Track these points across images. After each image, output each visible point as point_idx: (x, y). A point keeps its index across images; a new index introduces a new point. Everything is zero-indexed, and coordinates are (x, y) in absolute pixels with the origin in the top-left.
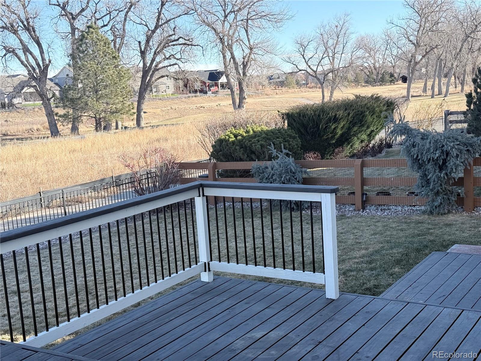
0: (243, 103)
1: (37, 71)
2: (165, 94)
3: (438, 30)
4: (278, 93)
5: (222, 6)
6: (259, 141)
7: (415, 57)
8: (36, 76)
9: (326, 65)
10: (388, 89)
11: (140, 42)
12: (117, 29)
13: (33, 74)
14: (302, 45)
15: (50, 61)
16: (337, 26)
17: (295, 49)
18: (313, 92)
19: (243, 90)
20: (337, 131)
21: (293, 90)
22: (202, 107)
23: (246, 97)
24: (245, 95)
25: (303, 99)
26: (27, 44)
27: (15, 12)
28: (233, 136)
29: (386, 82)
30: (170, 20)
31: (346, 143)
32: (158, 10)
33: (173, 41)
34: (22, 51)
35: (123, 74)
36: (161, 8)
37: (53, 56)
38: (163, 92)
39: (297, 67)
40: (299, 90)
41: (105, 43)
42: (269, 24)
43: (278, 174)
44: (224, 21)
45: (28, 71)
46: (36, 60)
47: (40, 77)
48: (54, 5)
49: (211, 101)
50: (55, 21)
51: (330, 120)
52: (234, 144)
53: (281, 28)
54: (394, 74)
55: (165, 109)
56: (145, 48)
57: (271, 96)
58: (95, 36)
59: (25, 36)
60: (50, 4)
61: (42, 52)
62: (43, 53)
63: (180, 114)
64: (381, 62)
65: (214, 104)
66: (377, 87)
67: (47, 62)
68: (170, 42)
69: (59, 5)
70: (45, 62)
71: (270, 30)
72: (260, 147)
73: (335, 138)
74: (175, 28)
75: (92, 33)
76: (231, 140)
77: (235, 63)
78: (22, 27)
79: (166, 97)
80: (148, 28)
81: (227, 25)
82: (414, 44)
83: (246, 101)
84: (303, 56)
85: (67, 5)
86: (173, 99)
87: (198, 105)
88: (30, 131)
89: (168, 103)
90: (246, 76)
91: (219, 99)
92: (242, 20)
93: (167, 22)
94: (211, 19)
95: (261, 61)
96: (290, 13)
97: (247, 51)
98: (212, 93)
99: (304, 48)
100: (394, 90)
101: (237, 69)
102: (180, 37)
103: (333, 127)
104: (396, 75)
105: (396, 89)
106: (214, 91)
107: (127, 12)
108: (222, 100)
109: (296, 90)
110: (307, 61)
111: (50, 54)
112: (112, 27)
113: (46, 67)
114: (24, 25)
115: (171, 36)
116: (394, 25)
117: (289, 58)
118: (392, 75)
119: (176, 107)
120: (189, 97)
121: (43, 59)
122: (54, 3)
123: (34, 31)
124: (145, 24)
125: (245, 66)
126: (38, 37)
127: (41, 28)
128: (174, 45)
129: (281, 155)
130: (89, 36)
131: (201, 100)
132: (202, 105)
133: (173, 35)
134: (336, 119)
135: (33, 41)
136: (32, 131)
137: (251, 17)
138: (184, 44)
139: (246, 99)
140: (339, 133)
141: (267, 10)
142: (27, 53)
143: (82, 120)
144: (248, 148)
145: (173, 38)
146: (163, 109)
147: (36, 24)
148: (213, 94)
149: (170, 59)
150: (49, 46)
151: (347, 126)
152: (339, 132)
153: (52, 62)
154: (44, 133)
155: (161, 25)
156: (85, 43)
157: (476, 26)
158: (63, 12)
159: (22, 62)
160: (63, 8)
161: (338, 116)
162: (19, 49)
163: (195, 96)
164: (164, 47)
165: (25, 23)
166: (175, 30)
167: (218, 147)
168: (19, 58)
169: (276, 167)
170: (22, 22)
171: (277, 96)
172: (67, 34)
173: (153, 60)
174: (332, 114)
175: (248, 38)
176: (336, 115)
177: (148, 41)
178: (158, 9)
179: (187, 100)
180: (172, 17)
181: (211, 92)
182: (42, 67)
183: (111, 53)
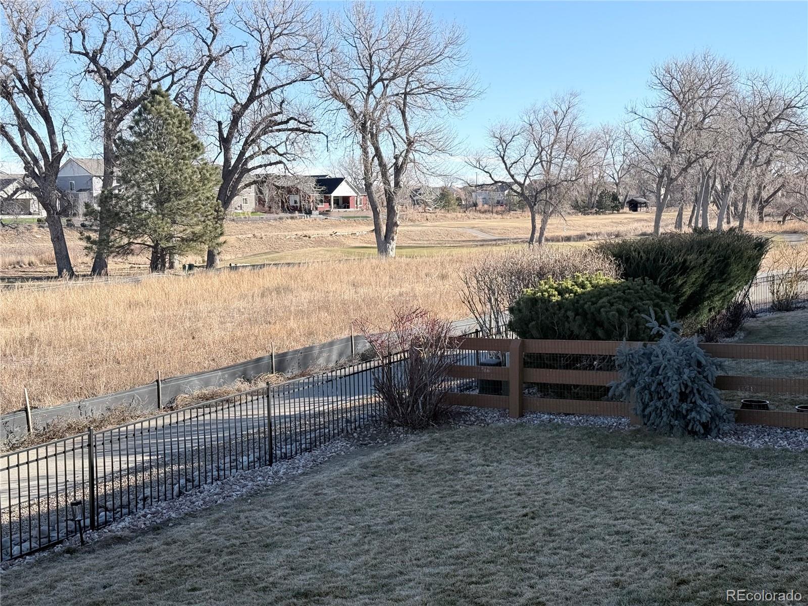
0: (393, 232)
1: (42, 163)
2: (241, 211)
3: (709, 127)
4: (429, 218)
5: (365, 70)
6: (612, 305)
7: (669, 170)
8: (38, 173)
9: (537, 175)
10: (610, 220)
11: (220, 123)
12: (187, 99)
13: (33, 169)
14: (501, 140)
15: (65, 148)
16: (556, 113)
17: (490, 147)
18: (487, 219)
19: (395, 211)
20: (685, 290)
21: (454, 215)
22: (306, 236)
23: (398, 223)
24: (397, 219)
25: (474, 230)
26: (26, 116)
27: (9, 61)
28: (556, 293)
29: (606, 209)
30: (275, 89)
31: (692, 311)
32: (255, 72)
33: (279, 124)
34: (16, 128)
35: (208, 175)
36: (261, 69)
37: (70, 139)
38: (236, 209)
39: (491, 176)
40: (463, 214)
41: (180, 123)
42: (443, 102)
43: (676, 367)
44: (368, 94)
45: (25, 163)
46: (41, 145)
47: (46, 174)
48: (79, 53)
49: (319, 227)
50: (77, 80)
51: (674, 270)
52: (560, 309)
53: (461, 112)
54: (619, 197)
55: (244, 236)
56: (230, 133)
57: (417, 223)
58: (163, 107)
59: (23, 103)
60: (71, 52)
61: (51, 132)
62: (54, 133)
63: (269, 247)
64: (596, 176)
65: (327, 232)
66: (590, 217)
67: (60, 149)
68: (275, 125)
69: (86, 54)
70: (56, 149)
71: (442, 114)
72: (617, 314)
73: (679, 301)
74: (283, 102)
75: (160, 103)
76: (554, 299)
77: (382, 164)
78: (18, 89)
79: (242, 217)
80: (236, 100)
81: (372, 101)
82: (668, 148)
83: (398, 229)
84: (503, 158)
85: (99, 55)
86: (254, 221)
87: (300, 233)
88: (17, 266)
89: (246, 227)
90: (400, 187)
91: (332, 225)
92: (397, 95)
93: (269, 92)
94: (346, 89)
95: (425, 164)
96: (477, 87)
97: (402, 147)
98: (320, 214)
99: (505, 145)
100: (621, 223)
101: (384, 175)
102: (292, 118)
103: (680, 282)
104: (621, 198)
105: (625, 221)
106: (322, 210)
107: (203, 72)
108: (336, 226)
109: (459, 215)
110: (508, 166)
111: (66, 136)
112: (177, 95)
113: (58, 157)
114: (24, 85)
115: (276, 114)
116: (637, 116)
117: (478, 161)
118: (615, 198)
119: (263, 235)
120: (281, 218)
121: (53, 144)
122: (77, 50)
123: (41, 96)
124: (230, 93)
125: (398, 170)
126: (47, 107)
127: (53, 90)
128: (279, 130)
129: (666, 331)
130: (153, 109)
131: (302, 225)
132: (305, 233)
133: (279, 113)
134: (684, 269)
135: (37, 112)
136: (21, 266)
137: (412, 90)
138: (298, 129)
139: (397, 226)
140: (689, 293)
141: (439, 80)
142: (26, 133)
143: (132, 250)
144: (589, 316)
145: (279, 118)
146: (240, 236)
147: (46, 84)
148: (321, 216)
149: (268, 154)
150: (65, 122)
151: (700, 280)
152: (688, 291)
153: (68, 150)
154: (42, 270)
155: (260, 96)
156: (145, 119)
157: (770, 124)
158: (92, 67)
159: (16, 148)
160: (94, 60)
161: (688, 263)
162: (13, 125)
163: (292, 218)
164: (265, 132)
165: (26, 82)
166: (284, 106)
167: (526, 312)
168: (10, 140)
169: (670, 355)
170: (21, 80)
171: (429, 224)
172: (95, 104)
173: (242, 154)
174: (678, 259)
175: (405, 125)
176: (685, 261)
177: (235, 122)
178: (255, 69)
179: (277, 223)
180: (279, 84)
181: (317, 212)
182: (50, 158)
183: (190, 138)
